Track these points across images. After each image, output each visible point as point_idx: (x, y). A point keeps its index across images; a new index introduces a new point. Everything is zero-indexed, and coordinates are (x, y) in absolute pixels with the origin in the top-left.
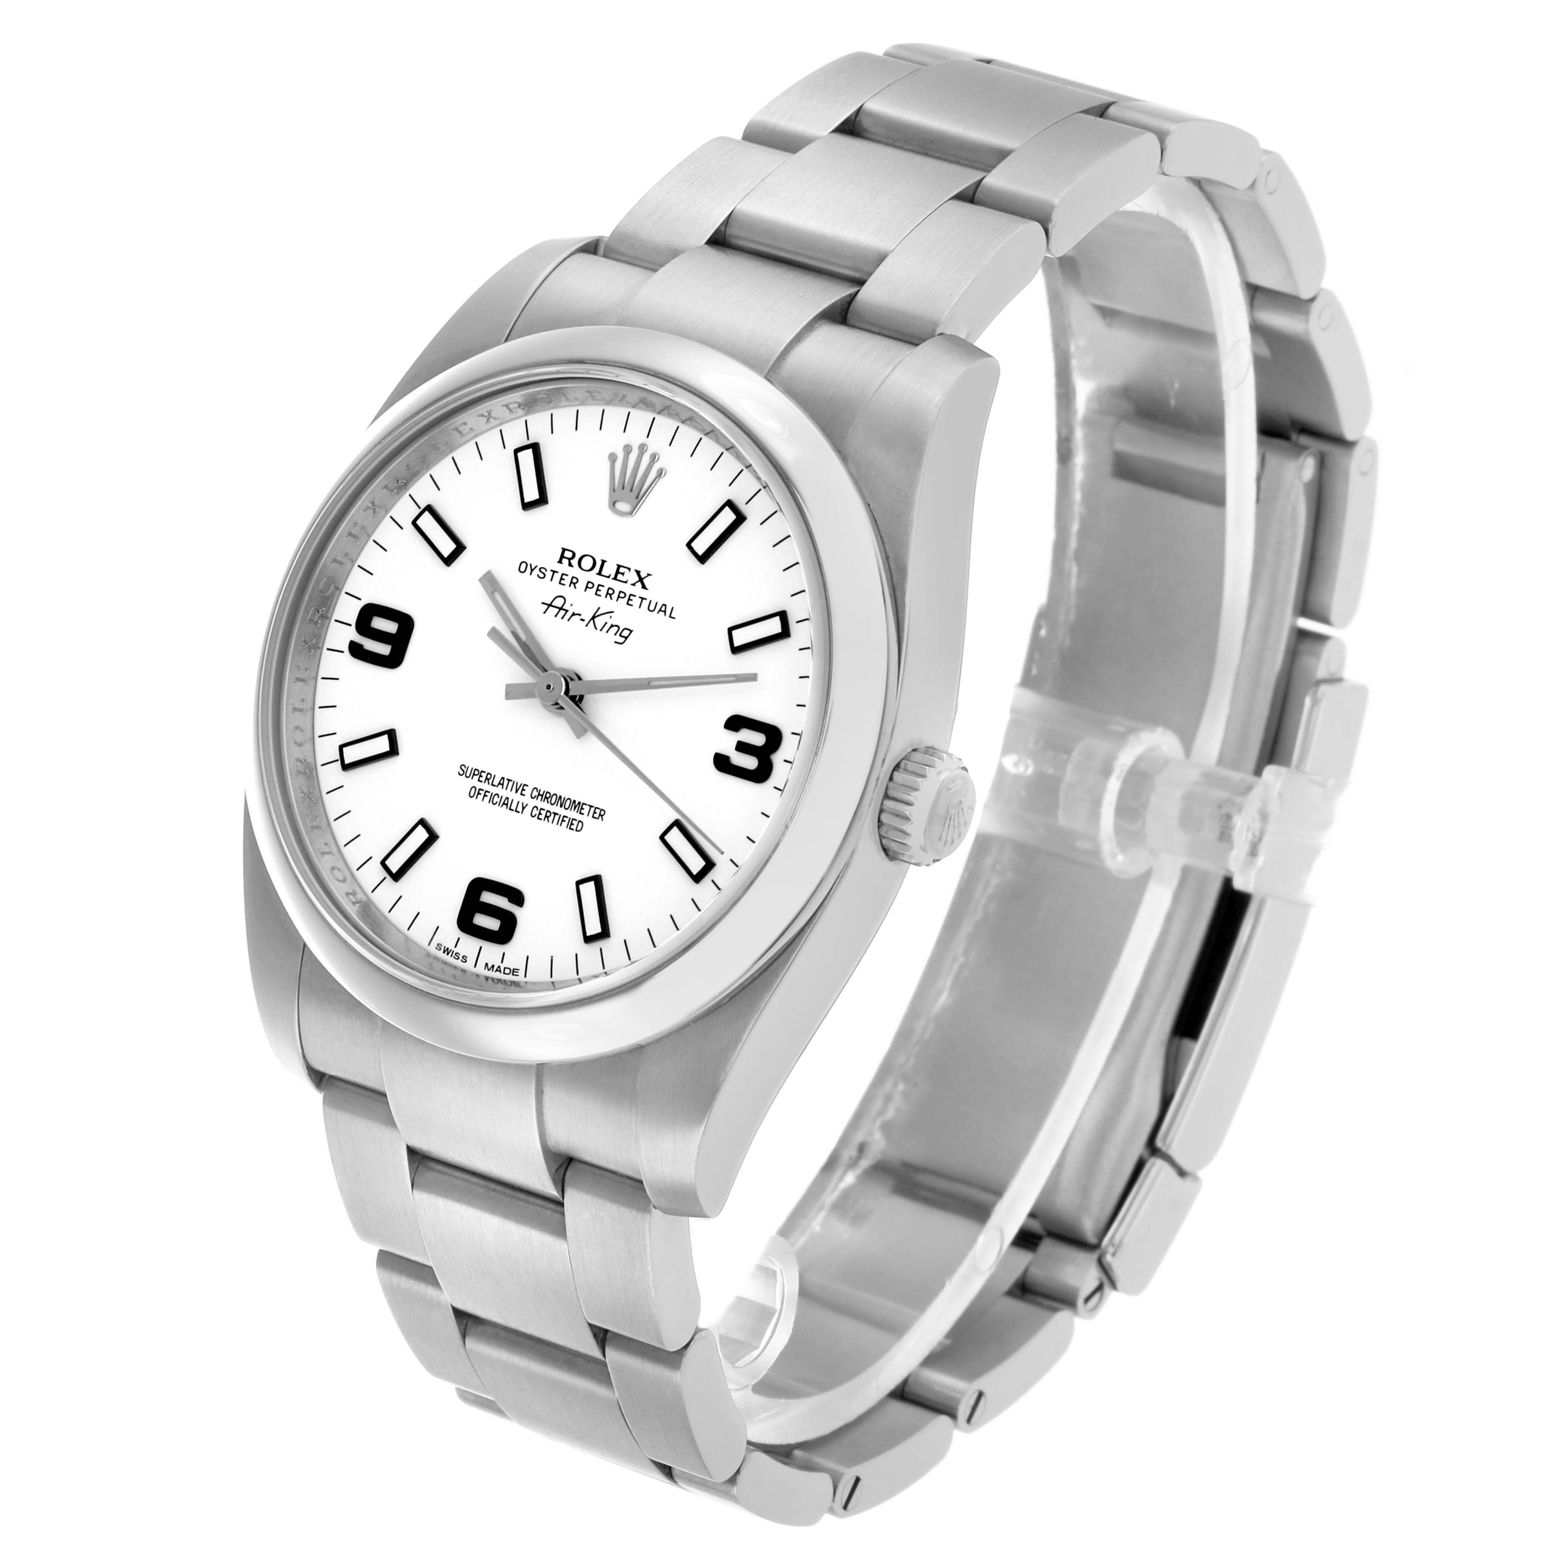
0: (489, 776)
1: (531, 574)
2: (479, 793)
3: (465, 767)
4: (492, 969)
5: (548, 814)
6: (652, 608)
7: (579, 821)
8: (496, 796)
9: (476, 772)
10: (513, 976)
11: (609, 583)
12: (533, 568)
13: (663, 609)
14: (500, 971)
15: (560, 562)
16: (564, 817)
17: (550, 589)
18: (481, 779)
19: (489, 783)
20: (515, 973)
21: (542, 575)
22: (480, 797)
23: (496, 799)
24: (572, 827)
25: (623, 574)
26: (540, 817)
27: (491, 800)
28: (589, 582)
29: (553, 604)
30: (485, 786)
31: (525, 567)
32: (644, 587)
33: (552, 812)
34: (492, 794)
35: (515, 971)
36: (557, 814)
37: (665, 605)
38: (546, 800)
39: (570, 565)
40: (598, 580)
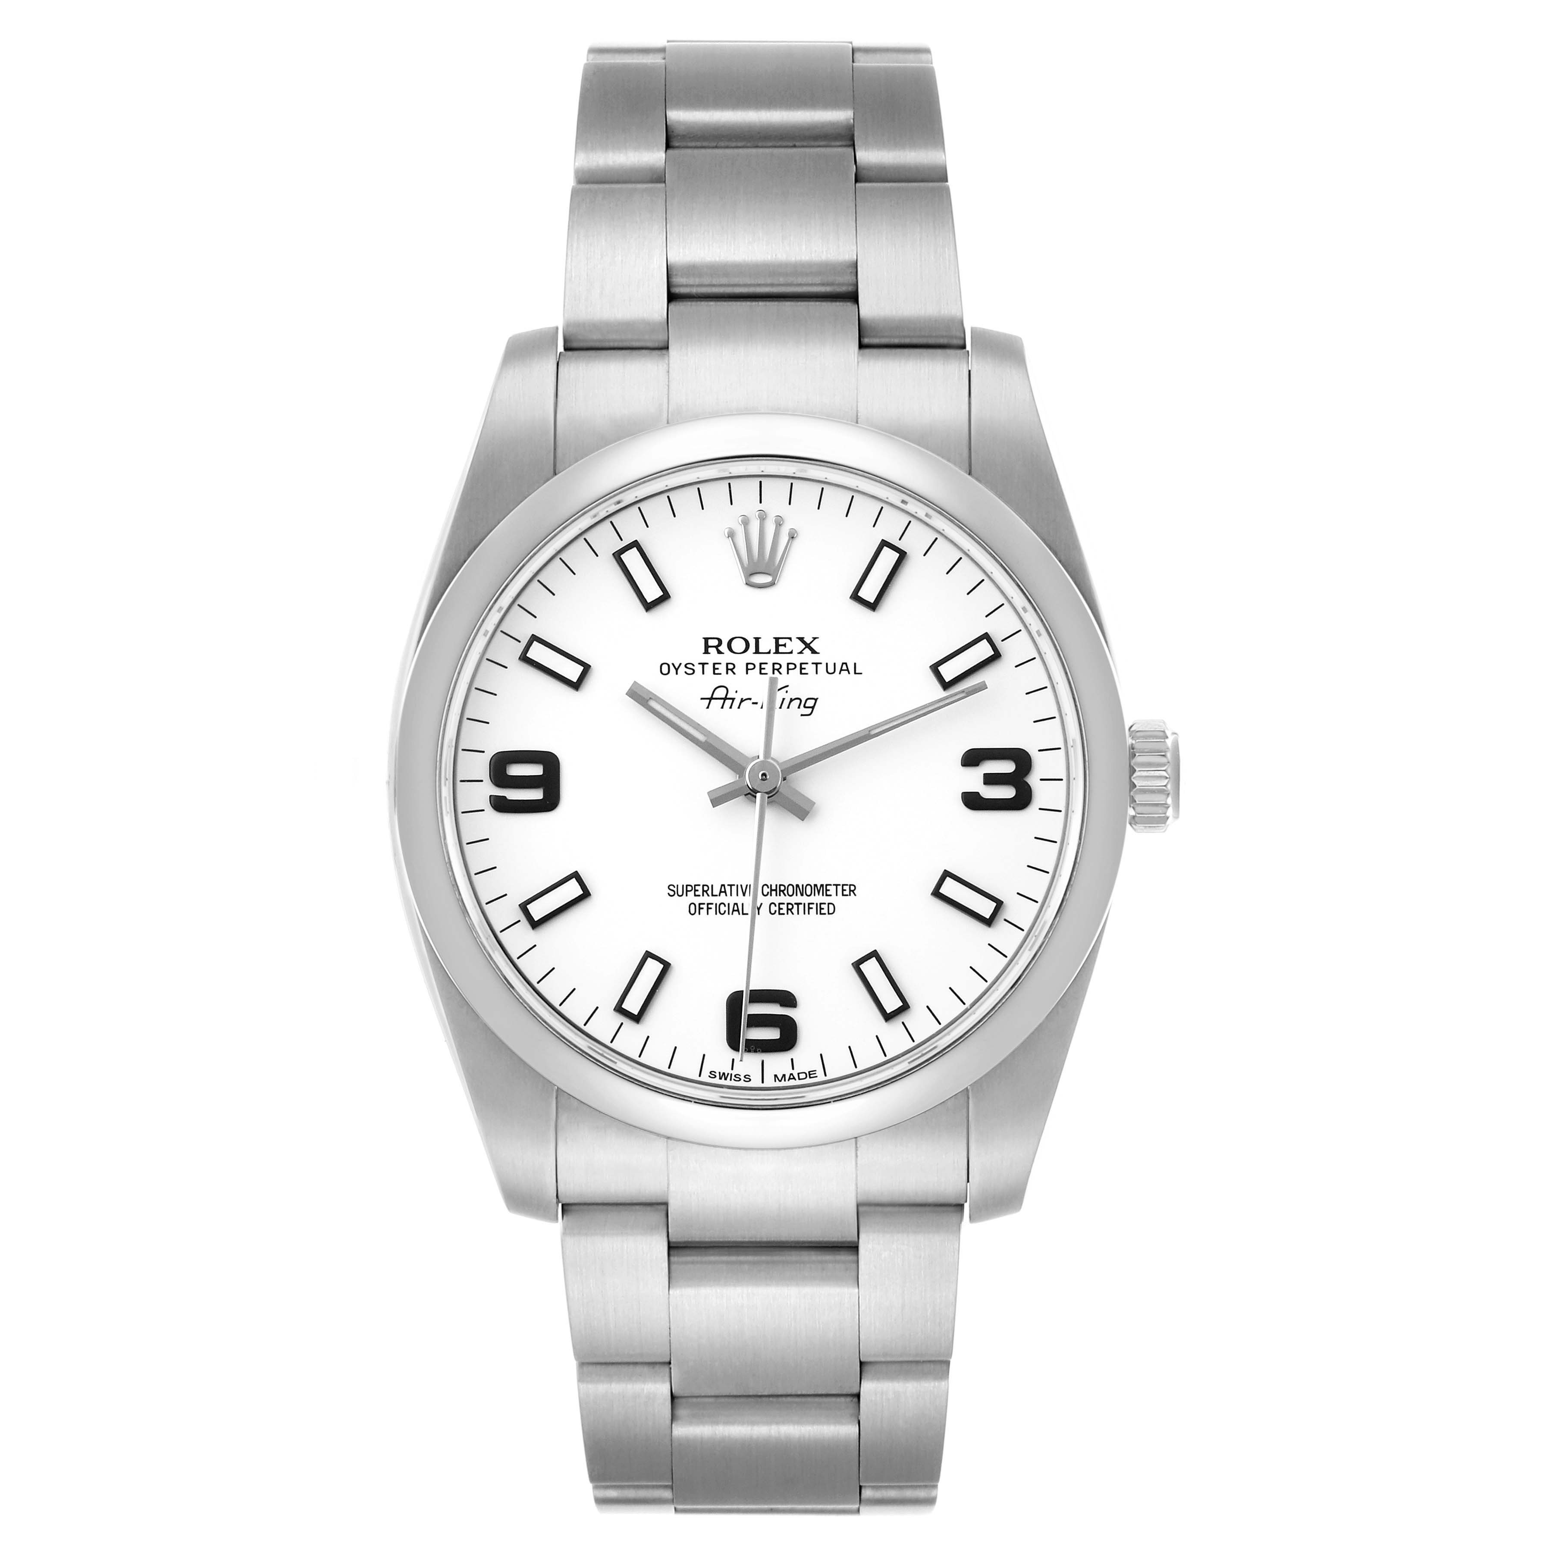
0: (706, 888)
1: (677, 674)
2: (700, 908)
3: (674, 887)
4: (783, 1079)
5: (790, 907)
6: (831, 670)
7: (829, 904)
8: (722, 905)
9: (689, 888)
10: (811, 1078)
11: (773, 658)
12: (677, 667)
13: (844, 667)
14: (794, 1078)
15: (706, 652)
16: (809, 904)
17: (706, 683)
18: (697, 893)
19: (708, 895)
20: (811, 1075)
21: (691, 671)
22: (704, 912)
23: (723, 908)
24: (823, 911)
25: (785, 645)
26: (781, 912)
27: (718, 911)
28: (747, 664)
29: (714, 696)
30: (706, 899)
31: (667, 669)
32: (814, 652)
33: (793, 903)
34: (716, 904)
35: (811, 1072)
36: (801, 904)
37: (846, 664)
38: (782, 893)
39: (719, 652)
40: (758, 659)
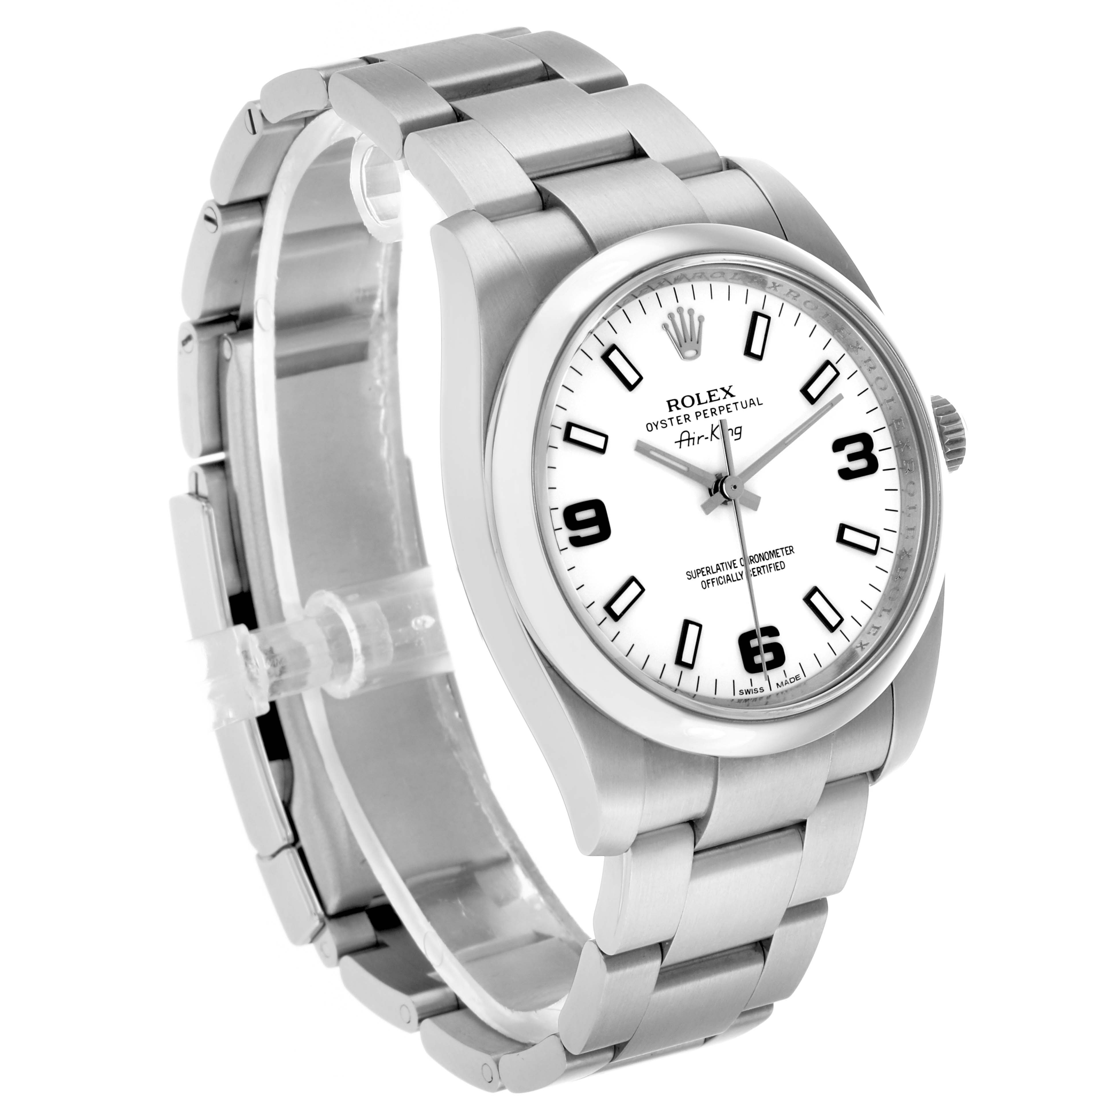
0: (708, 569)
1: (657, 429)
2: (708, 583)
3: (690, 573)
4: (782, 685)
5: (759, 569)
6: (745, 406)
7: (781, 562)
8: (720, 578)
9: (699, 571)
10: (798, 681)
11: (709, 406)
12: (656, 424)
13: (752, 403)
14: (788, 683)
15: (671, 410)
16: (769, 565)
17: (675, 431)
18: (704, 574)
19: (711, 573)
20: (797, 679)
21: (665, 426)
22: (711, 585)
23: (721, 580)
24: (778, 568)
25: (714, 395)
26: (755, 574)
27: (719, 583)
28: (696, 413)
29: (682, 439)
30: (710, 576)
31: (651, 427)
32: (732, 396)
33: (760, 567)
34: (717, 578)
35: (797, 677)
36: (765, 566)
37: (752, 399)
38: (752, 562)
39: (678, 409)
40: (701, 408)
